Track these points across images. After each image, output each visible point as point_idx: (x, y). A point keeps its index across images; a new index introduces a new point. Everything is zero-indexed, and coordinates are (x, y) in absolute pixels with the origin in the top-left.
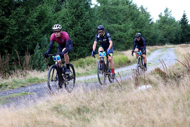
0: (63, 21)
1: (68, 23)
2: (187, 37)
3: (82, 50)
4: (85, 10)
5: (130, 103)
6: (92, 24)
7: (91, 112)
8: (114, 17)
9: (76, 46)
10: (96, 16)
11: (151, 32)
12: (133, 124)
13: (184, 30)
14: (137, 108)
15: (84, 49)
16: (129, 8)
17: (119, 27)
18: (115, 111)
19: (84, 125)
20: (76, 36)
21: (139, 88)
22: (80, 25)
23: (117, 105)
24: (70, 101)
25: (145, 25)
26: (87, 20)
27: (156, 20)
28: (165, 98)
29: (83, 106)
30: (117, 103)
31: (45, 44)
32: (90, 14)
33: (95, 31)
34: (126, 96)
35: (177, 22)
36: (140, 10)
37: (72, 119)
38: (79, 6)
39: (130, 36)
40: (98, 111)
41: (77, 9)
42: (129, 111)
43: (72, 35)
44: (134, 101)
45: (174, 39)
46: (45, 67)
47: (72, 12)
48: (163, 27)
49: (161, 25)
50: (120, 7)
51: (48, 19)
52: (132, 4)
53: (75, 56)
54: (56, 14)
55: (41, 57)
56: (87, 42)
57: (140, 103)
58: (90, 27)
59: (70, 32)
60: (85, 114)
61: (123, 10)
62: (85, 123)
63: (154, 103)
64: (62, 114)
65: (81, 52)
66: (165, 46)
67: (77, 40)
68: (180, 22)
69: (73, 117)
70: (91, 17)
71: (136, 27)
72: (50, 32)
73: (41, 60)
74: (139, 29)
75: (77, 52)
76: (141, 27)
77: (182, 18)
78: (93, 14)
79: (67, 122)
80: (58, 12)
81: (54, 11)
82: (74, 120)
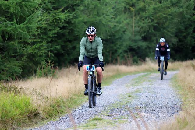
39: (36, 33)
48: (138, 7)
49: (134, 1)
66: (144, 66)
74: (63, 11)
76: (72, 8)
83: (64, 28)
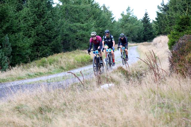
0: (25, 21)
1: (30, 22)
2: (149, 36)
3: (45, 49)
4: (47, 9)
5: (92, 102)
6: (54, 23)
7: (53, 112)
8: (77, 16)
9: (39, 46)
10: (58, 15)
11: (113, 30)
12: (96, 122)
13: (146, 28)
14: (100, 107)
15: (46, 48)
16: (92, 7)
17: (82, 26)
18: (77, 110)
19: (46, 125)
20: (38, 35)
21: (102, 87)
22: (42, 24)
23: (79, 104)
24: (32, 100)
25: (107, 24)
26: (49, 20)
27: (119, 19)
28: (127, 96)
29: (45, 106)
30: (80, 102)
31: (6, 43)
32: (52, 14)
33: (57, 30)
34: (89, 95)
35: (139, 20)
36: (102, 9)
37: (34, 119)
38: (41, 5)
40: (60, 111)
41: (39, 8)
42: (92, 110)
43: (34, 35)
44: (96, 99)
45: (136, 38)
46: (6, 67)
47: (33, 11)
48: (125, 26)
49: (124, 24)
50: (83, 6)
51: (9, 18)
52: (95, 3)
53: (38, 55)
54: (17, 13)
55: (2, 57)
56: (49, 41)
57: (102, 102)
58: (52, 26)
59: (32, 32)
60: (47, 113)
61: (85, 9)
62: (47, 123)
63: (116, 102)
64: (24, 113)
65: (43, 51)
67: (39, 40)
68: (142, 20)
69: (35, 117)
70: (54, 16)
71: (98, 26)
72: (11, 32)
73: (2, 59)
74: (101, 27)
75: (39, 52)
76: (104, 26)
77: (144, 16)
78: (55, 13)
79: (29, 122)
80: (20, 11)
81: (16, 10)
82: (35, 120)
83: (101, 33)
